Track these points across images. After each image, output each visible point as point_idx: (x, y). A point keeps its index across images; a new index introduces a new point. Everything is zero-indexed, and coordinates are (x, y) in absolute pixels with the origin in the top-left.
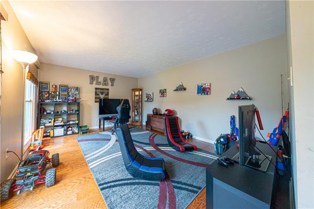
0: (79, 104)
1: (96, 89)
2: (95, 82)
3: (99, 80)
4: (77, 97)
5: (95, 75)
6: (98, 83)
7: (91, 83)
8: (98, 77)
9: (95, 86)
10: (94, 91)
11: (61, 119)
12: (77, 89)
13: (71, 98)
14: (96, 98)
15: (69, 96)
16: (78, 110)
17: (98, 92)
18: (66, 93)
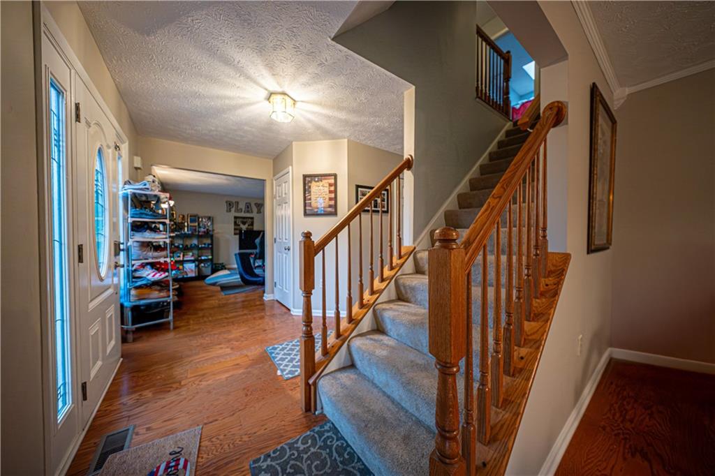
0: (212, 237)
1: (236, 218)
2: (233, 210)
3: (240, 207)
4: (210, 229)
5: (235, 200)
6: (238, 210)
7: (229, 210)
8: (238, 203)
9: (233, 213)
10: (233, 220)
11: (191, 253)
12: (209, 218)
13: (202, 230)
14: (235, 229)
15: (200, 227)
16: (212, 244)
17: (239, 221)
18: (197, 224)
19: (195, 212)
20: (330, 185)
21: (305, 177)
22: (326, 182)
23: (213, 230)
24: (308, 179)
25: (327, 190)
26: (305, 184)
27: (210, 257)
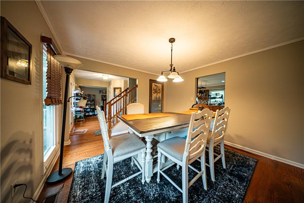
0: (94, 101)
1: (102, 95)
2: (101, 93)
3: (103, 92)
4: (94, 99)
5: (102, 90)
6: (103, 93)
7: (100, 93)
8: (103, 91)
9: (101, 94)
10: (101, 96)
11: (88, 106)
12: (94, 96)
13: (91, 99)
14: (102, 99)
15: (91, 98)
16: (94, 103)
17: (103, 97)
18: (90, 97)
19: (89, 93)
20: (120, 90)
21: (114, 88)
22: (119, 89)
23: (95, 99)
24: (115, 89)
25: (119, 91)
26: (114, 90)
27: (94, 107)
